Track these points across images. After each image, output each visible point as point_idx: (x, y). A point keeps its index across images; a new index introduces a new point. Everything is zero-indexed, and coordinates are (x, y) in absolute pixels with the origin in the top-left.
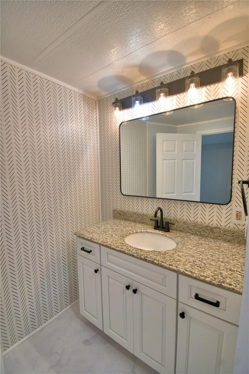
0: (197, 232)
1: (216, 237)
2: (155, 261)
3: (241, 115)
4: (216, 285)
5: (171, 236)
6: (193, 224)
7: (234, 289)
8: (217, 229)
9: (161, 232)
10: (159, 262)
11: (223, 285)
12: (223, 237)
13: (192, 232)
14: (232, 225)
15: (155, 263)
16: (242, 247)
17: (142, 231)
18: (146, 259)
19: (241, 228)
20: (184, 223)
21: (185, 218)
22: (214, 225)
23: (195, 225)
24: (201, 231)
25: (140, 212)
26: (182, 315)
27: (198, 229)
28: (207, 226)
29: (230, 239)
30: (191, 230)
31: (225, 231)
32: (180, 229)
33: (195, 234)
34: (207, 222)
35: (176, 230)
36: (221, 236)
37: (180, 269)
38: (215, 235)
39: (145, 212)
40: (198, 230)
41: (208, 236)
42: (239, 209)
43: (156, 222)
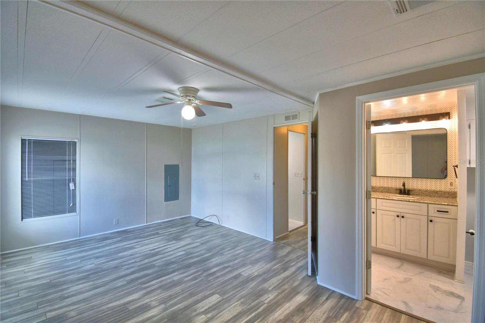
1: (440, 196)
3: (450, 136)
5: (413, 197)
8: (440, 192)
9: (405, 196)
11: (449, 204)
12: (444, 196)
13: (424, 195)
14: (448, 190)
16: (454, 199)
17: (393, 195)
19: (453, 190)
20: (419, 190)
21: (419, 188)
22: (438, 190)
23: (427, 191)
24: (431, 194)
26: (431, 221)
27: (428, 193)
28: (434, 191)
29: (448, 196)
31: (445, 192)
32: (416, 194)
33: (427, 196)
34: (433, 189)
35: (414, 195)
36: (442, 195)
37: (429, 202)
39: (390, 186)
41: (435, 196)
42: (451, 181)
43: (401, 190)
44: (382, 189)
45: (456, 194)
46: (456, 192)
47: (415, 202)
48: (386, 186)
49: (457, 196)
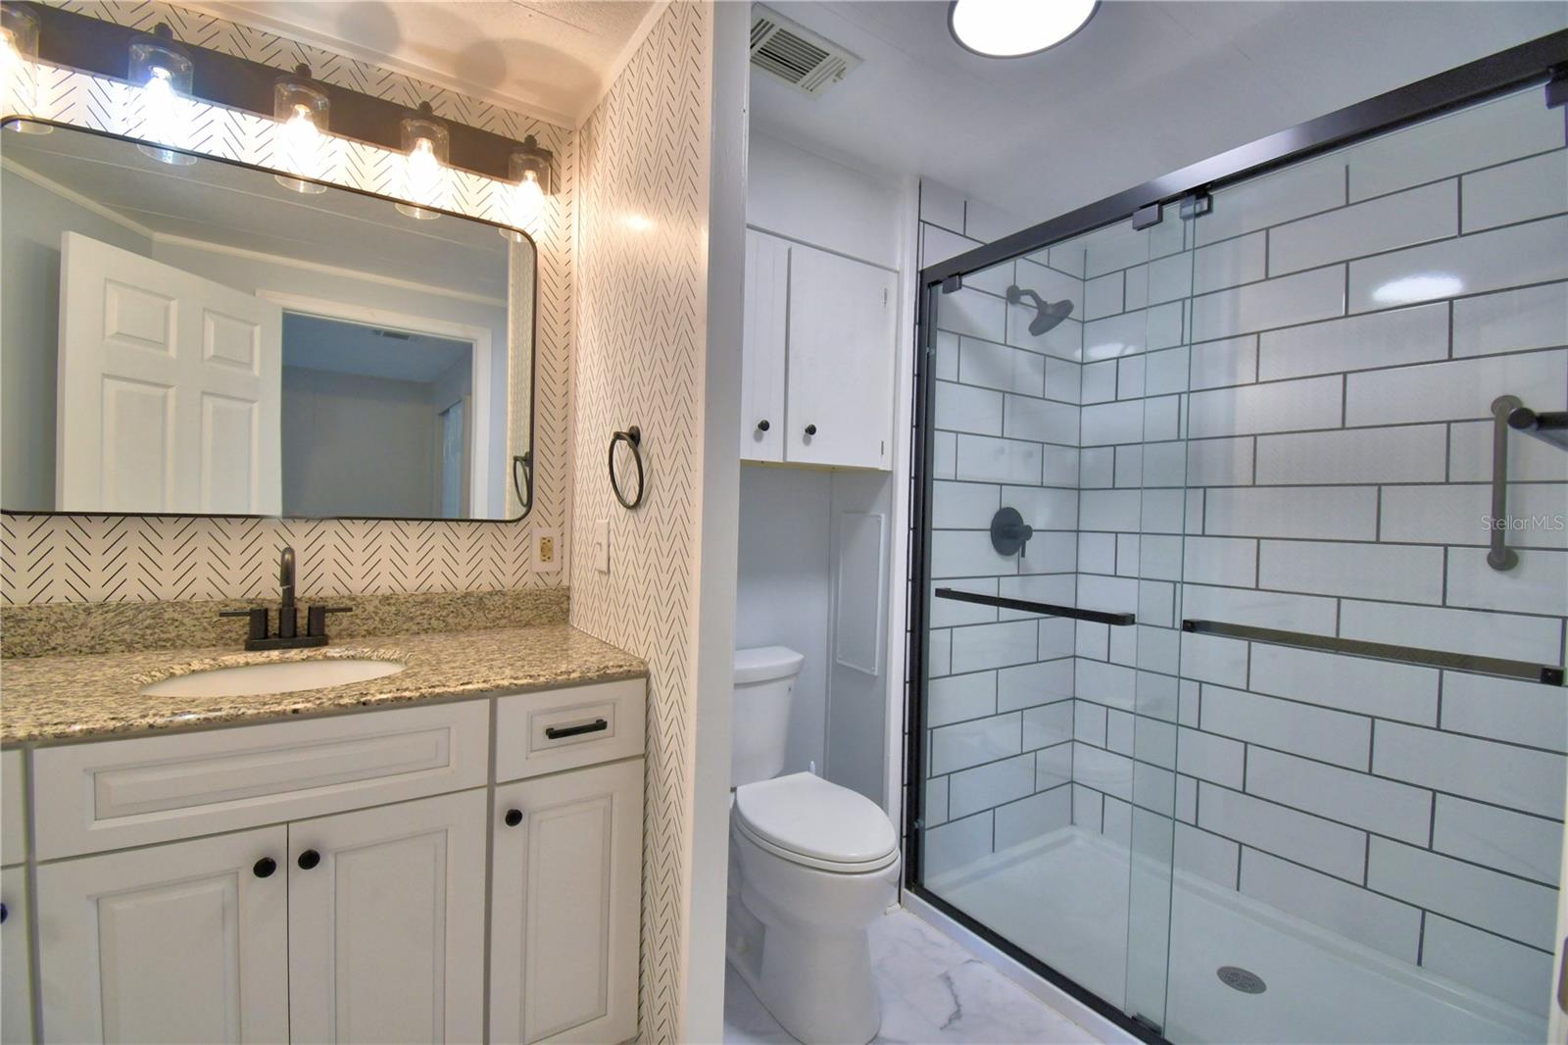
0: (433, 621)
1: (494, 621)
2: (407, 694)
4: (596, 678)
5: (352, 653)
6: (421, 599)
7: (629, 671)
8: (496, 598)
9: (294, 653)
10: (423, 691)
11: (608, 672)
12: (512, 617)
13: (415, 628)
14: (530, 581)
15: (410, 698)
17: (196, 666)
18: (364, 704)
19: (552, 581)
20: (386, 600)
21: (385, 584)
22: (486, 588)
23: (427, 600)
24: (448, 615)
25: (133, 597)
26: (512, 816)
27: (436, 612)
28: (467, 595)
29: (530, 617)
30: (412, 619)
31: (516, 597)
32: (366, 627)
33: (426, 631)
34: (462, 584)
35: (351, 636)
36: (507, 614)
37: (499, 682)
38: (490, 616)
39: (167, 592)
40: (438, 615)
41: (470, 625)
42: (546, 532)
43: (259, 616)
44: (96, 620)
45: (569, 598)
46: (569, 588)
47: (409, 703)
48: (132, 591)
49: (568, 610)
